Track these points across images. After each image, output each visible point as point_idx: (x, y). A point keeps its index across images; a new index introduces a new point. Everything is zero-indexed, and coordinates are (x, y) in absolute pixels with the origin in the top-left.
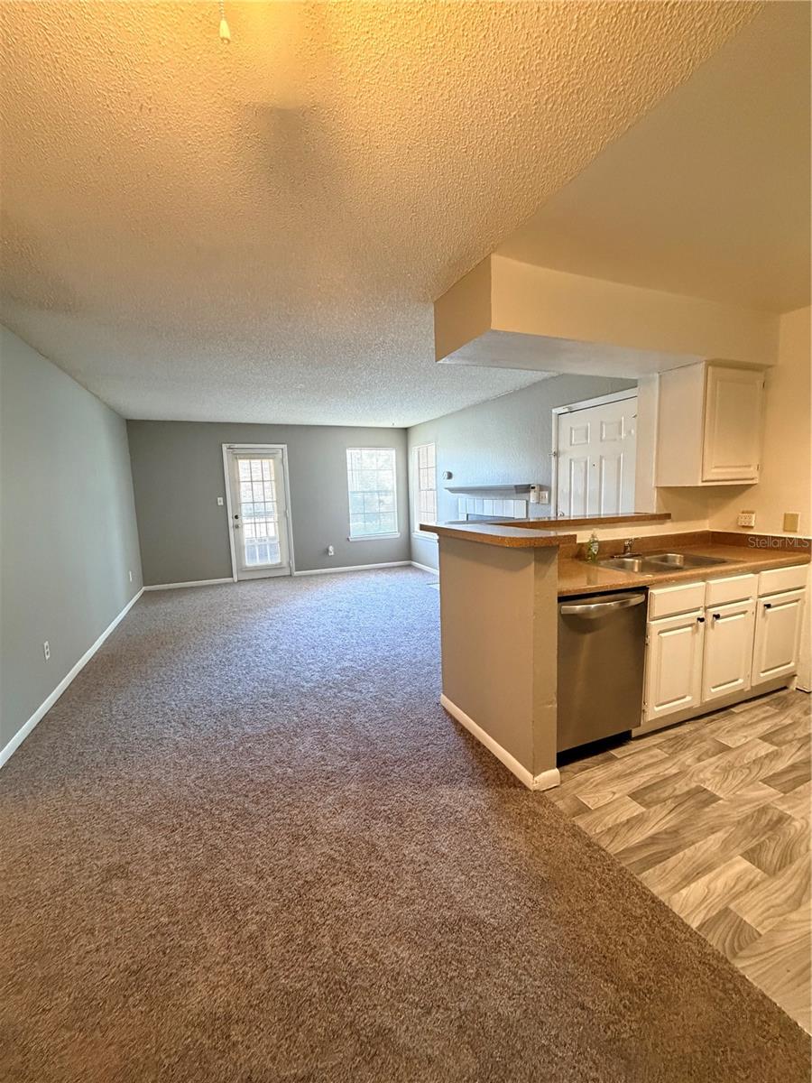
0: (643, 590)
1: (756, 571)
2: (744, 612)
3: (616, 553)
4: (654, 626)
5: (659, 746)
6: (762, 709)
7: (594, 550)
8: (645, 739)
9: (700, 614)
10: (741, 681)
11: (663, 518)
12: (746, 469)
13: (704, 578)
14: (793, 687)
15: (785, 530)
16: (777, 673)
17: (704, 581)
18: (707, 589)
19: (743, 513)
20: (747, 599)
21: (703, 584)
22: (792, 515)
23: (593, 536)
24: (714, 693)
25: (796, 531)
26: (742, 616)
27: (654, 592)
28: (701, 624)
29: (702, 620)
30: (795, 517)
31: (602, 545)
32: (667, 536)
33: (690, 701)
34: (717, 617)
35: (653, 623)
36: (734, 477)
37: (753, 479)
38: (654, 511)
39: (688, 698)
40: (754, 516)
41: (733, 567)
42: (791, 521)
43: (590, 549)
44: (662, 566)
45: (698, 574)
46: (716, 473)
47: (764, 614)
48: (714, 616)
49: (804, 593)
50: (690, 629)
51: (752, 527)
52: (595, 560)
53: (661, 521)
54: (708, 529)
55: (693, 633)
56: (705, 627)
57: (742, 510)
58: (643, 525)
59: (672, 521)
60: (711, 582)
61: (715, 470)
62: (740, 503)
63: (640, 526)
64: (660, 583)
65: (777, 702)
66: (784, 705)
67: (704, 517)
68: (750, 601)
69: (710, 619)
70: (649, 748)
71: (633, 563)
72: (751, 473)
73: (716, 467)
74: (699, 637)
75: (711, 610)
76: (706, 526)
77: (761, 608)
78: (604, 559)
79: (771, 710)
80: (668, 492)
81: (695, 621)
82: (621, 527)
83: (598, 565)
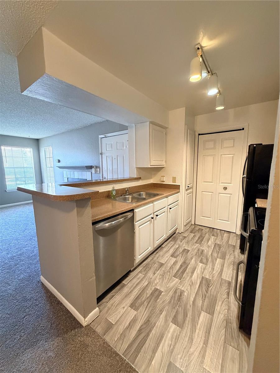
0: (132, 210)
1: (167, 197)
2: (164, 212)
3: (123, 193)
4: (137, 224)
5: (140, 272)
6: (170, 243)
7: (114, 193)
8: (136, 270)
9: (152, 216)
10: (164, 236)
11: (139, 179)
12: (162, 162)
13: (152, 202)
14: (177, 232)
15: (173, 182)
16: (173, 230)
17: (152, 203)
18: (154, 206)
19: (162, 176)
20: (165, 207)
21: (152, 204)
22: (174, 177)
23: (113, 188)
24: (157, 243)
25: (175, 182)
26: (164, 213)
27: (136, 210)
28: (152, 220)
29: (152, 218)
30: (175, 178)
31: (117, 190)
32: (140, 185)
33: (150, 249)
34: (157, 216)
35: (136, 223)
36: (159, 164)
37: (164, 165)
38: (136, 176)
39: (150, 248)
40: (165, 177)
41: (161, 196)
42: (174, 179)
43: (112, 194)
44: (139, 198)
45: (151, 201)
46: (154, 163)
47: (170, 211)
48: (156, 215)
49: (178, 202)
50: (149, 222)
51: (164, 181)
52: (115, 198)
53: (138, 180)
54: (152, 182)
55: (150, 223)
56: (154, 220)
57: (161, 176)
58: (132, 182)
59: (142, 180)
60: (155, 203)
61: (153, 162)
62: (161, 173)
63: (131, 182)
64: (138, 207)
65: (173, 239)
66: (175, 240)
67: (151, 178)
68: (166, 207)
69: (155, 216)
70: (137, 274)
71: (129, 197)
72: (163, 163)
73: (154, 161)
74: (152, 224)
75: (155, 213)
76: (151, 181)
77: (169, 209)
78: (118, 197)
79: (172, 243)
80: (140, 169)
81: (150, 219)
82: (124, 183)
83: (116, 200)
